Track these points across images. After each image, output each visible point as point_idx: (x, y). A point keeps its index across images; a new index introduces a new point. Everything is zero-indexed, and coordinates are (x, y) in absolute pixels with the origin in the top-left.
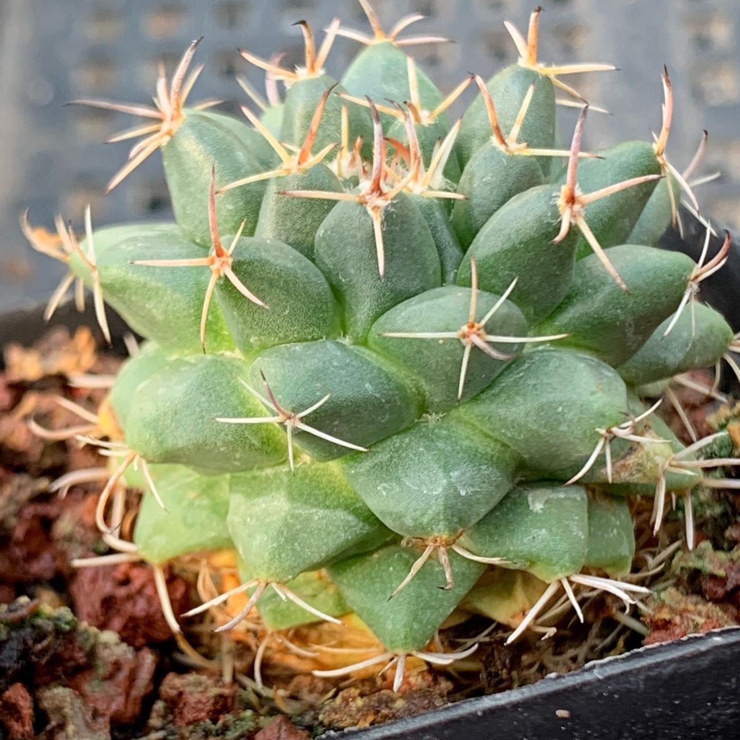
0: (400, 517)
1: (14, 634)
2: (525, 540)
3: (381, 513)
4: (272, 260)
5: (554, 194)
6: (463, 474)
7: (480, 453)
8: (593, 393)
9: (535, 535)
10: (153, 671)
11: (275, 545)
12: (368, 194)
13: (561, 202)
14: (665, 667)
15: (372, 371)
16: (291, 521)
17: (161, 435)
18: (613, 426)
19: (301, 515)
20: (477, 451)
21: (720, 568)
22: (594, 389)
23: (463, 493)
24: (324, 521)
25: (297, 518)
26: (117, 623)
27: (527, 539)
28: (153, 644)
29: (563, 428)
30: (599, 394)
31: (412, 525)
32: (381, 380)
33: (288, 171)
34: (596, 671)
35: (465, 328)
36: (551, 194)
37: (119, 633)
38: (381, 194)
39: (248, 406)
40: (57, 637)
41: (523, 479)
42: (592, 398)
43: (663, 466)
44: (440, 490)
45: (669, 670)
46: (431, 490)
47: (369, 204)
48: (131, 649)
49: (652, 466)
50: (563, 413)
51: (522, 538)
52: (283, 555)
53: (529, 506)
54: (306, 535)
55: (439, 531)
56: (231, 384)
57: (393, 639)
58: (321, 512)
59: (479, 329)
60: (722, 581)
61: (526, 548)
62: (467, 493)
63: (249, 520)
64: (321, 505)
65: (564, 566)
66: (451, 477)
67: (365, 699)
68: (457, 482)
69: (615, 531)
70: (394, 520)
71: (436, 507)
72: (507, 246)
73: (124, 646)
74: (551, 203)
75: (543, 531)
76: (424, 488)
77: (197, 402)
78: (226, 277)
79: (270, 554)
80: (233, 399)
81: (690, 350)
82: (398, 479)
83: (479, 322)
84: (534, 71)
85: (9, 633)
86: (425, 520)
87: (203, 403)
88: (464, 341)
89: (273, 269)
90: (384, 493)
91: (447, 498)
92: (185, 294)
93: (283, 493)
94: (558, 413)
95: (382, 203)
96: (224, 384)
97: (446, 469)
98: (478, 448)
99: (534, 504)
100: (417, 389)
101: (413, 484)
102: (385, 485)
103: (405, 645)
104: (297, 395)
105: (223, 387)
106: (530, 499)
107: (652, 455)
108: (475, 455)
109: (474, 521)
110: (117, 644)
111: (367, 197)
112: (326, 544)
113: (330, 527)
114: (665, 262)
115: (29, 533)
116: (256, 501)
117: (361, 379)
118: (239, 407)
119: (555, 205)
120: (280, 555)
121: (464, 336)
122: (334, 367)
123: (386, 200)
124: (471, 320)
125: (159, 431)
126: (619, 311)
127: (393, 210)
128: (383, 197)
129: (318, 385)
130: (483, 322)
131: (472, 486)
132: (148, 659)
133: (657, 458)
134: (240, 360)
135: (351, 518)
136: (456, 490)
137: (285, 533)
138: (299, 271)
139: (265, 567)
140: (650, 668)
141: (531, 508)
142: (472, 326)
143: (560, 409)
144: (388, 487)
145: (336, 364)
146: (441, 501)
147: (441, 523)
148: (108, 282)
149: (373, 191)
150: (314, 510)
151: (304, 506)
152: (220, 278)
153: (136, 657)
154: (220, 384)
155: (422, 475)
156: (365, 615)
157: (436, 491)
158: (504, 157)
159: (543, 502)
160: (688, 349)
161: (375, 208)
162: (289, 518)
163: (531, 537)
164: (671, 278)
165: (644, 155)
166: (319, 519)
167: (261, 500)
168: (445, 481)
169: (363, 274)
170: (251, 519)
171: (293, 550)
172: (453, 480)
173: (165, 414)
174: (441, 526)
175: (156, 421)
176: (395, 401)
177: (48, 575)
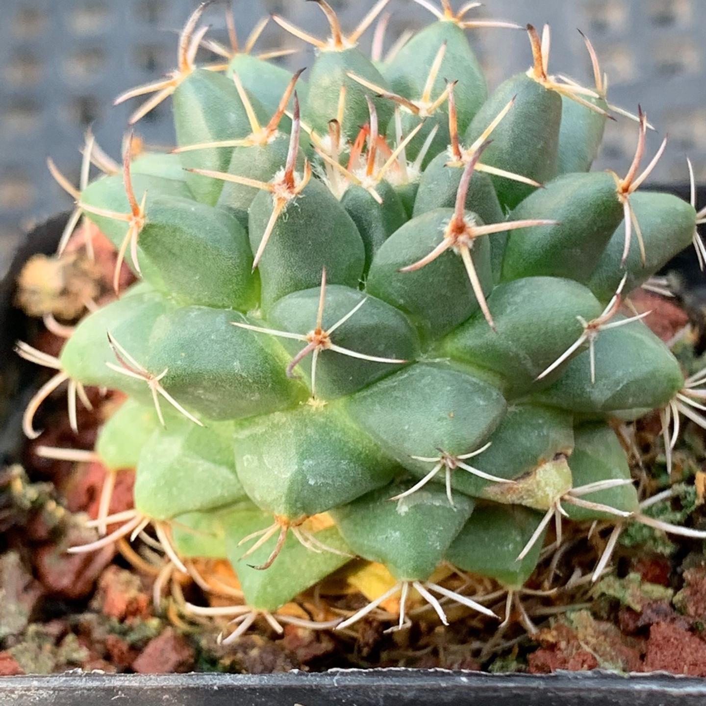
2: (380, 538)
5: (444, 220)
6: (318, 464)
8: (440, 419)
9: (389, 535)
12: (279, 185)
13: (447, 229)
14: (406, 692)
20: (345, 445)
21: (638, 603)
22: (445, 415)
23: (312, 482)
24: (207, 474)
25: (183, 466)
29: (408, 445)
30: (447, 422)
33: (253, 142)
34: (336, 678)
35: (312, 334)
36: (441, 220)
38: (291, 186)
41: (410, 478)
43: (553, 498)
44: (289, 474)
45: (410, 695)
46: (281, 473)
47: (277, 195)
49: (543, 495)
50: (408, 432)
51: (378, 535)
58: (206, 465)
59: (325, 338)
60: (637, 615)
61: (378, 546)
62: (316, 483)
64: (210, 459)
65: (407, 571)
66: (304, 464)
68: (308, 471)
69: (511, 546)
71: (281, 489)
74: (439, 228)
81: (621, 389)
82: (260, 455)
83: (325, 331)
86: (269, 499)
90: (246, 464)
91: (293, 484)
94: (404, 430)
95: (287, 195)
97: (303, 457)
101: (269, 463)
107: (543, 484)
108: (341, 449)
111: (277, 188)
119: (441, 232)
121: (311, 340)
122: (210, 340)
123: (293, 193)
124: (318, 327)
127: (297, 204)
128: (291, 190)
130: (330, 331)
131: (324, 477)
133: (547, 488)
136: (305, 477)
140: (390, 688)
141: (397, 509)
144: (250, 460)
146: (287, 485)
147: (281, 506)
150: (202, 462)
155: (279, 457)
157: (285, 474)
160: (619, 389)
161: (281, 199)
163: (385, 536)
165: (603, 191)
168: (297, 467)
172: (304, 468)
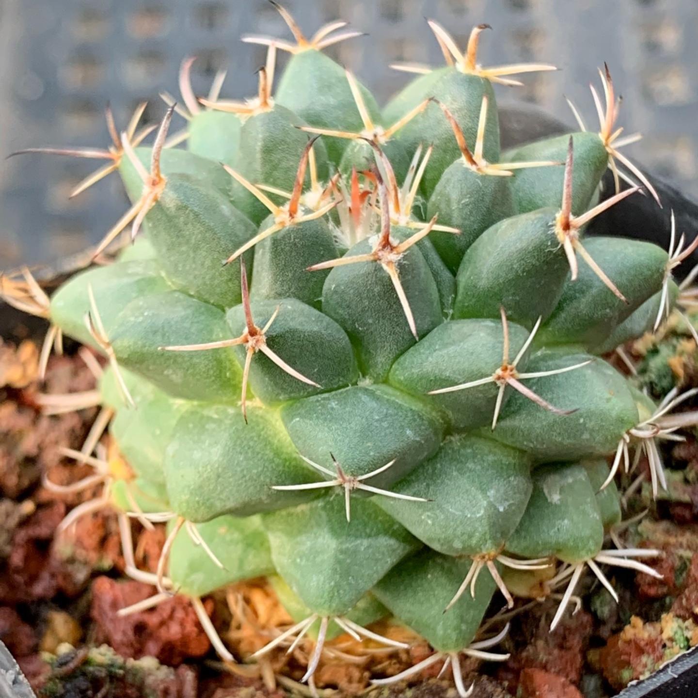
0: (449, 542)
1: (69, 686)
2: (552, 533)
3: (428, 539)
4: (300, 328)
5: (550, 224)
6: (498, 491)
7: (505, 464)
8: (608, 400)
9: (560, 527)
10: (196, 685)
11: (333, 583)
12: (379, 250)
13: (558, 230)
15: (406, 416)
16: (341, 557)
17: (208, 500)
18: (631, 428)
19: (348, 549)
20: (502, 464)
22: (607, 396)
23: (501, 509)
24: (370, 551)
25: (345, 553)
26: (153, 647)
27: (552, 531)
28: (190, 661)
29: (586, 436)
30: (614, 400)
31: (461, 547)
32: (416, 423)
33: (282, 223)
34: (669, 670)
35: (499, 372)
36: (547, 224)
37: (158, 657)
38: (392, 249)
39: (283, 456)
40: (111, 682)
42: (608, 406)
44: (482, 512)
46: (474, 513)
47: (383, 260)
48: (172, 669)
50: (585, 424)
51: (548, 531)
52: (341, 592)
53: (547, 499)
54: (356, 567)
55: (487, 549)
56: (261, 437)
57: (445, 642)
58: (365, 542)
59: (511, 370)
60: (689, 506)
61: (553, 540)
62: (504, 508)
63: (298, 560)
64: (363, 534)
65: (590, 550)
66: (489, 497)
67: (413, 689)
68: (495, 501)
70: (442, 545)
71: (482, 528)
72: (511, 276)
73: (165, 669)
74: (549, 232)
75: (566, 521)
76: (467, 512)
77: (236, 462)
78: (260, 351)
79: (329, 593)
80: (268, 452)
82: (439, 507)
83: (511, 364)
84: (475, 76)
85: (64, 687)
86: (474, 541)
87: (242, 461)
88: (498, 383)
89: (302, 336)
90: (430, 522)
91: (489, 517)
92: (203, 358)
93: (326, 530)
94: (580, 424)
95: (394, 257)
96: (255, 439)
97: (484, 491)
98: (501, 460)
99: (551, 495)
100: (443, 419)
101: (456, 509)
102: (429, 514)
103: (456, 646)
104: (353, 459)
105: (256, 441)
106: (546, 491)
108: (502, 468)
109: (512, 531)
110: (158, 669)
111: (380, 254)
112: (377, 572)
113: (377, 555)
114: (642, 258)
115: (27, 559)
116: (298, 539)
117: (402, 427)
118: (275, 459)
119: (554, 234)
120: (338, 591)
121: (499, 378)
122: (377, 421)
123: (398, 253)
124: (504, 363)
125: (206, 498)
126: (608, 310)
127: (405, 262)
128: (395, 252)
129: (369, 444)
130: (515, 363)
131: (506, 500)
132: (189, 676)
134: (260, 408)
135: (392, 541)
136: (495, 508)
137: (338, 569)
138: (323, 332)
139: (326, 606)
141: (549, 501)
142: (505, 369)
143: (582, 421)
144: (433, 515)
145: (377, 417)
146: (485, 522)
147: (488, 542)
148: (126, 356)
149: (384, 247)
150: (359, 542)
151: (349, 539)
152: (255, 353)
153: (177, 676)
154: (252, 438)
155: (462, 500)
156: (413, 624)
157: (478, 513)
158: (478, 178)
159: (558, 492)
161: (389, 263)
162: (338, 554)
163: (556, 529)
164: (650, 272)
166: (365, 549)
167: (303, 538)
168: (485, 502)
169: (381, 323)
170: (301, 560)
171: (349, 584)
172: (492, 500)
173: (209, 479)
174: (489, 544)
175: (201, 487)
176: (431, 438)
177: (51, 594)
